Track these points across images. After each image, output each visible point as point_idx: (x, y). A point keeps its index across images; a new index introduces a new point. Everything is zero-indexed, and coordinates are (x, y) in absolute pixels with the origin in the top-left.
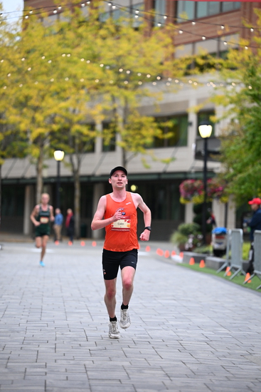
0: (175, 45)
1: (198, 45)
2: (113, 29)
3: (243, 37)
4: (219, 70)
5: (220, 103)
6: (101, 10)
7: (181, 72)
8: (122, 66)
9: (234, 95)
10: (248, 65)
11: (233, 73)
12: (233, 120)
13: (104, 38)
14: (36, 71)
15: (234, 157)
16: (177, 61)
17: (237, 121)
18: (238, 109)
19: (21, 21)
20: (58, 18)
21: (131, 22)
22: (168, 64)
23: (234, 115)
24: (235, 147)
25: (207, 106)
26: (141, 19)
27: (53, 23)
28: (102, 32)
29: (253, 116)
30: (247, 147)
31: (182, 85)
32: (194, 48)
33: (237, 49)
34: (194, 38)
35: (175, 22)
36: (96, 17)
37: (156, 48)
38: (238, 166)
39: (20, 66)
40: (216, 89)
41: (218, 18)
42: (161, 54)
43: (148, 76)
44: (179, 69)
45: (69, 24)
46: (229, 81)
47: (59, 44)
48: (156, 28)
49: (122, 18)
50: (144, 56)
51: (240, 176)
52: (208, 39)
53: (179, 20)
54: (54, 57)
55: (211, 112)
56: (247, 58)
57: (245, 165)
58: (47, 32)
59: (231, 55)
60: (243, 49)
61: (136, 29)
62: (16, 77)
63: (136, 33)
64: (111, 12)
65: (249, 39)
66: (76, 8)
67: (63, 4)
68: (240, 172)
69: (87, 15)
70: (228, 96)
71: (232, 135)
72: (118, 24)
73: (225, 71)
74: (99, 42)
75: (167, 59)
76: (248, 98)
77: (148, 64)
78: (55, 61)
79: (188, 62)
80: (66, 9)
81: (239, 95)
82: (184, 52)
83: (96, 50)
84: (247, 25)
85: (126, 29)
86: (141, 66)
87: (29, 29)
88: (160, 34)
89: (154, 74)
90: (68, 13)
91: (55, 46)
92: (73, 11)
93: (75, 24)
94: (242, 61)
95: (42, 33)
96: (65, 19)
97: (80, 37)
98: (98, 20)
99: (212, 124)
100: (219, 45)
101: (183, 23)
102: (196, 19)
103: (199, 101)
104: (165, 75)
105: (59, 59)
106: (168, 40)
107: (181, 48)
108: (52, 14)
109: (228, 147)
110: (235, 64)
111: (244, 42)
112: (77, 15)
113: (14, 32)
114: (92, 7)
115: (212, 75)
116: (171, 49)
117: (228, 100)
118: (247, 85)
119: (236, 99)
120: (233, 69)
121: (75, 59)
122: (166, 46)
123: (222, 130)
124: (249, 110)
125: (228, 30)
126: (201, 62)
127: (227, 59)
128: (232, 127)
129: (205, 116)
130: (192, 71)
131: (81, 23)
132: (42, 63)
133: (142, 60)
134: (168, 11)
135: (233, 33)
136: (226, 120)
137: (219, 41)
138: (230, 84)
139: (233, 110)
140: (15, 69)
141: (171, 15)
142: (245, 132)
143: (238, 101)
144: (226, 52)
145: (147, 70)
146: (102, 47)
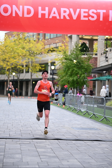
0: (45, 45)
1: (51, 45)
2: (28, 41)
3: (63, 43)
4: (56, 52)
5: (57, 60)
6: (25, 36)
7: (47, 52)
8: (31, 50)
9: (60, 58)
10: (64, 50)
11: (60, 52)
12: (60, 65)
13: (26, 43)
14: (8, 51)
15: (60, 74)
16: (45, 49)
17: (61, 65)
18: (61, 62)
19: (4, 39)
20: (14, 38)
21: (33, 39)
22: (43, 50)
23: (60, 63)
24: (61, 72)
25: (53, 61)
26: (36, 38)
27: (12, 39)
28: (26, 41)
29: (65, 64)
30: (64, 72)
31: (47, 55)
32: (50, 46)
33: (61, 46)
34: (50, 43)
35: (45, 39)
36: (24, 37)
37: (40, 46)
38: (61, 77)
39: (4, 50)
40: (55, 57)
41: (56, 38)
42: (41, 47)
43: (38, 53)
44: (46, 51)
45: (17, 39)
46: (59, 54)
47: (14, 45)
48: (40, 41)
49: (31, 38)
50: (37, 48)
51: (62, 79)
52: (53, 43)
53: (46, 39)
54: (13, 48)
55: (54, 63)
56: (63, 49)
57: (63, 77)
58: (11, 41)
59: (59, 48)
60: (62, 46)
61: (35, 41)
62: (3, 53)
63: (35, 42)
64: (28, 36)
65: (64, 44)
66: (19, 35)
67: (15, 34)
68: (62, 78)
69: (22, 37)
70: (59, 59)
71: (60, 69)
72: (30, 39)
73: (58, 52)
74: (25, 44)
75: (43, 49)
76: (64, 59)
77: (37, 50)
78: (13, 49)
79: (48, 50)
80: (16, 35)
81: (62, 58)
82: (47, 47)
83: (24, 46)
84: (63, 40)
85: (32, 41)
86: (36, 50)
87: (6, 41)
88: (41, 42)
89: (39, 53)
90: (17, 36)
91: (13, 45)
92: (18, 36)
93: (18, 39)
94: (62, 49)
95: (10, 42)
96: (16, 38)
97: (20, 43)
98: (24, 38)
99: (55, 66)
100: (56, 45)
101: (47, 39)
102: (50, 38)
103: (51, 60)
104: (42, 53)
105: (14, 48)
106: (43, 44)
107: (46, 46)
108: (12, 37)
109: (59, 72)
110: (60, 50)
111: (63, 45)
112: (19, 37)
113: (2, 41)
114: (23, 35)
115: (54, 53)
116: (44, 46)
117: (59, 60)
118: (64, 56)
119: (61, 59)
120: (60, 51)
121: (18, 48)
122: (42, 45)
123: (57, 67)
124: (64, 62)
125: (59, 42)
126: (52, 49)
127: (58, 49)
128: (60, 67)
129: (53, 64)
130: (49, 52)
131: (20, 39)
132: (9, 49)
133: (36, 49)
134: (43, 36)
135: (60, 42)
136: (58, 65)
137: (56, 44)
138: (59, 55)
139: (60, 62)
140: (2, 51)
141: (44, 37)
142: (63, 68)
143: (61, 60)
144: (58, 47)
145: (37, 51)
146: (26, 45)
